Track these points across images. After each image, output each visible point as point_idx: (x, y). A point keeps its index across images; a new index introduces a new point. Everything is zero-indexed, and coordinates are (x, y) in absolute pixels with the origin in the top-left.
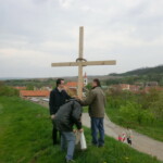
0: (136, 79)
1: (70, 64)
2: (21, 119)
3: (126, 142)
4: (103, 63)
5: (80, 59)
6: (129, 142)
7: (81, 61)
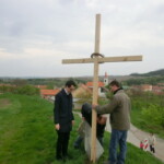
0: (159, 80)
1: (84, 61)
2: (34, 121)
3: (148, 149)
4: (125, 59)
5: (96, 54)
6: (152, 149)
7: (97, 57)
